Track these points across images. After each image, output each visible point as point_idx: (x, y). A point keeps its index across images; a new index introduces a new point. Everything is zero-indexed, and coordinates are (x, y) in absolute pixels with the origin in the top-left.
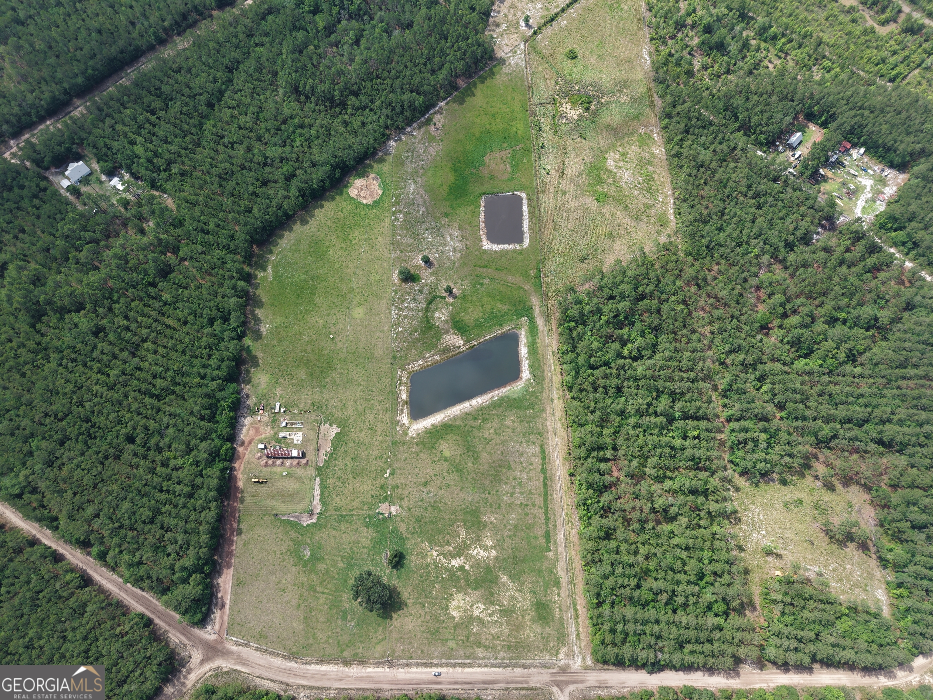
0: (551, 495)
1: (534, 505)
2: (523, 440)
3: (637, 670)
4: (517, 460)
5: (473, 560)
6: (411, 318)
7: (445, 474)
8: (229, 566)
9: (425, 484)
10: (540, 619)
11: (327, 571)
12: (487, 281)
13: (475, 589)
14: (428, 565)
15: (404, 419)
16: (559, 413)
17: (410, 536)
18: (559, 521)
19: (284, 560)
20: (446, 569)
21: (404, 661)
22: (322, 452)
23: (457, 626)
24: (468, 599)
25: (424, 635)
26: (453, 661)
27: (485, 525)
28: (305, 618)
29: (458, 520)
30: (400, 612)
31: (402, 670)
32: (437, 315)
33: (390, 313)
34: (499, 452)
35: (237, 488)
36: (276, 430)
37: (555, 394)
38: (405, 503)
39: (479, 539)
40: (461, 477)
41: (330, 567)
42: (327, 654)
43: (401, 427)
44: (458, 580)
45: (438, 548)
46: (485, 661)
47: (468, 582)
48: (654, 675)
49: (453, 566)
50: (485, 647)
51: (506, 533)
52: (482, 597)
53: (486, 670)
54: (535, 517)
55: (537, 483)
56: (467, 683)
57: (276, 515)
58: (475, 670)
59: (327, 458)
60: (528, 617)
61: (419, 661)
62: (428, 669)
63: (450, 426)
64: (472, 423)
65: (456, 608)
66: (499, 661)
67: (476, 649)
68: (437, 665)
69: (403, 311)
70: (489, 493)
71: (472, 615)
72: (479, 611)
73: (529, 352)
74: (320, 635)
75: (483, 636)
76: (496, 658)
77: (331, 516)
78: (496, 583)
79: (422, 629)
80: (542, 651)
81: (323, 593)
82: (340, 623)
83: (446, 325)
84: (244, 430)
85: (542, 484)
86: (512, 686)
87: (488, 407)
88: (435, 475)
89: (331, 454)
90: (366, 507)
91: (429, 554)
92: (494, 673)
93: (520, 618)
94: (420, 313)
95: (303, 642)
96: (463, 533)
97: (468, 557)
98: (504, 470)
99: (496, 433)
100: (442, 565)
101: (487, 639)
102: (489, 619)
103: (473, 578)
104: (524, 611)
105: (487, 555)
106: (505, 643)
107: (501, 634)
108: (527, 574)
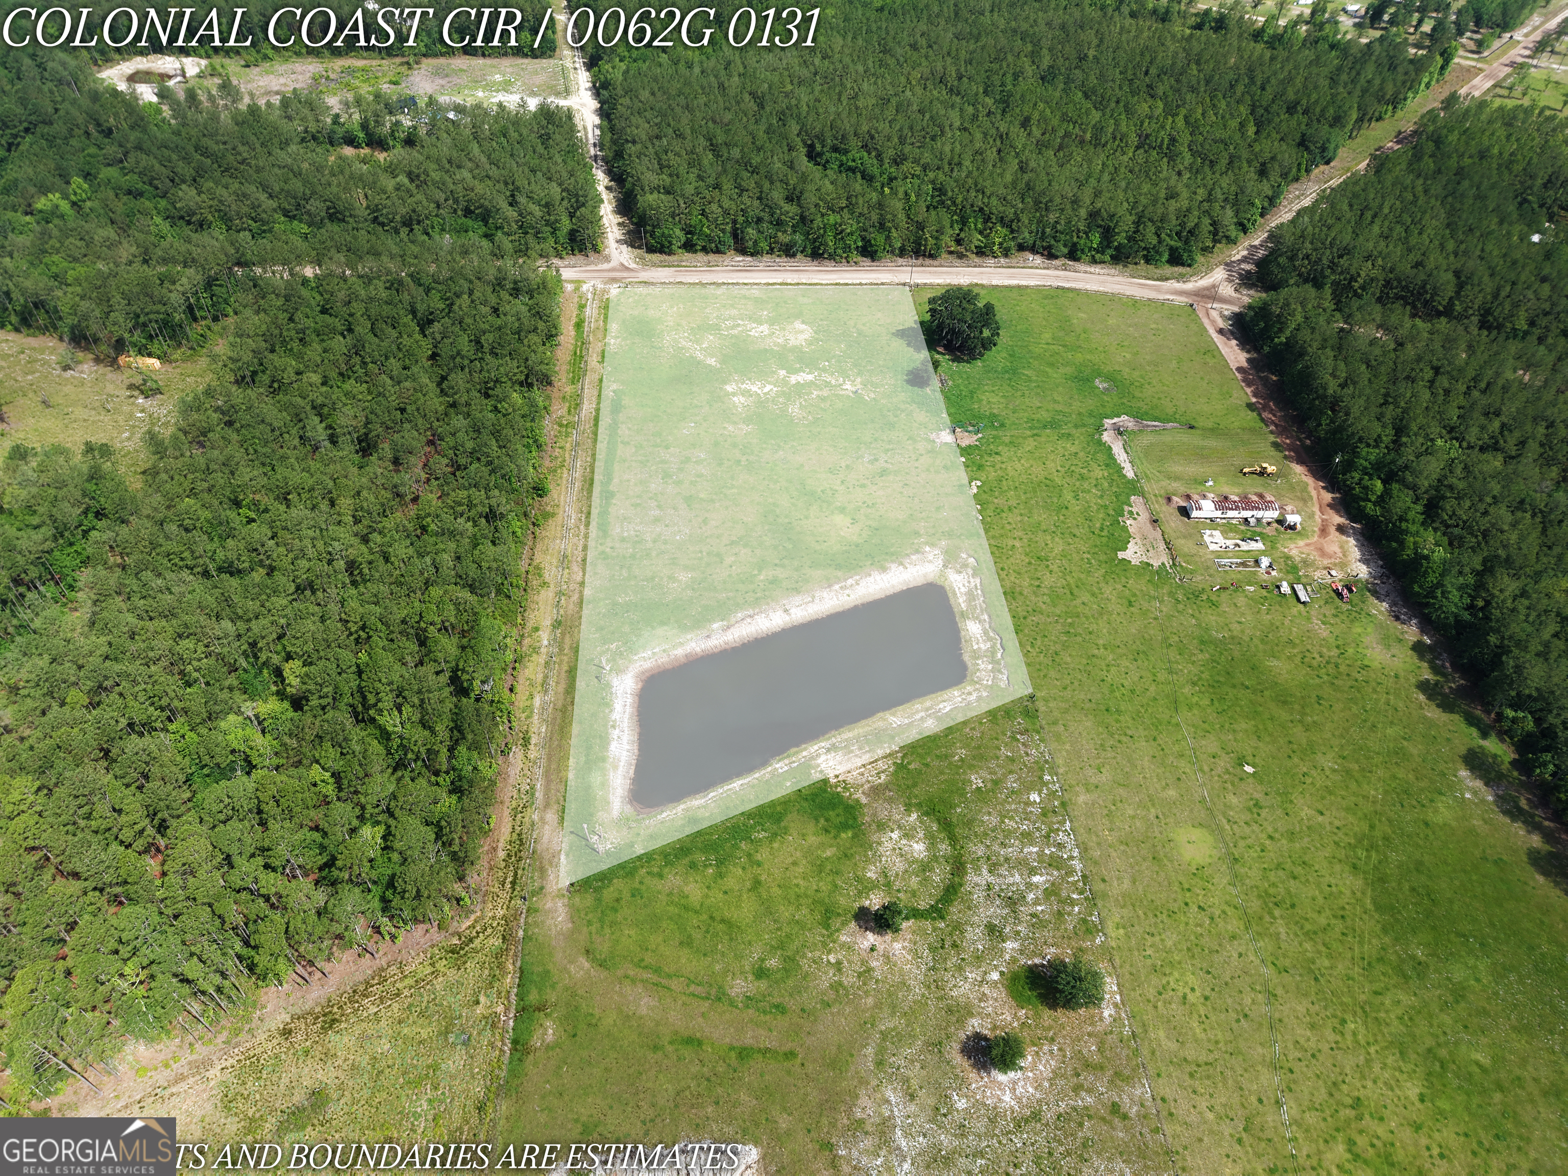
4: (670, 511)
5: (771, 379)
6: (1008, 834)
7: (840, 488)
10: (648, 322)
12: (739, 987)
15: (960, 582)
17: (903, 406)
18: (587, 425)
20: (824, 370)
21: (883, 287)
22: (1143, 519)
23: (798, 316)
24: (780, 341)
25: (854, 308)
26: (802, 287)
27: (748, 421)
30: (901, 327)
31: (886, 280)
32: (919, 848)
33: (1084, 849)
35: (1300, 462)
36: (1278, 553)
37: (545, 637)
38: (922, 445)
39: (761, 403)
45: (842, 392)
46: (747, 288)
50: (747, 298)
51: (704, 411)
53: (746, 281)
56: (776, 271)
57: (1192, 427)
58: (765, 281)
60: (670, 324)
61: (858, 287)
62: (842, 281)
63: (838, 567)
64: (780, 573)
65: (801, 332)
68: (828, 284)
69: (1041, 854)
70: (738, 462)
71: (772, 325)
73: (605, 741)
78: (726, 356)
83: (883, 815)
84: (1354, 553)
86: (701, 269)
87: (739, 608)
88: (863, 486)
92: (732, 278)
93: (684, 323)
94: (980, 851)
95: (1061, 301)
96: (794, 410)
97: (781, 383)
98: (702, 496)
99: (718, 555)
100: (832, 374)
101: (745, 304)
102: (740, 322)
103: (771, 361)
104: (677, 330)
105: (744, 386)
106: (712, 301)
107: (719, 309)
108: (667, 366)
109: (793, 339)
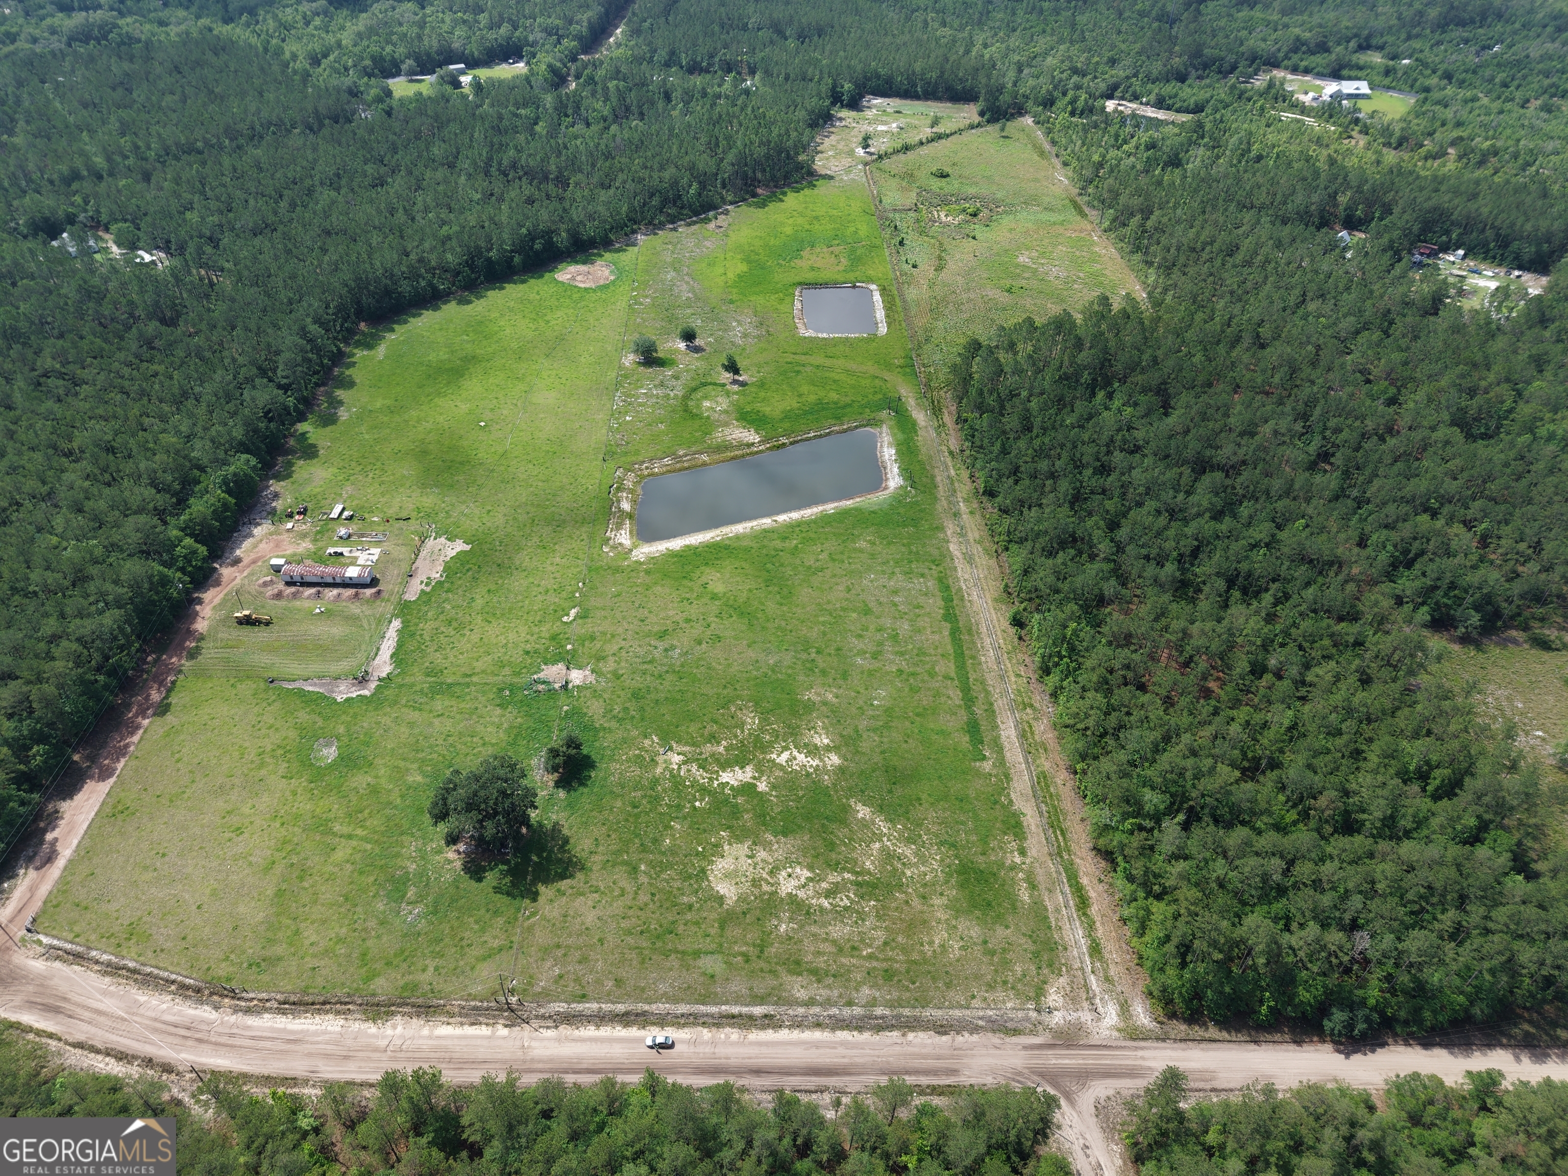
0: (973, 657)
1: (932, 674)
2: (897, 570)
3: (1298, 1043)
4: (883, 600)
5: (779, 773)
6: (652, 406)
7: (712, 619)
8: (105, 774)
9: (662, 635)
10: (974, 905)
11: (374, 790)
12: (809, 369)
13: (785, 835)
14: (656, 781)
15: (624, 538)
16: (974, 534)
17: (614, 724)
18: (1000, 704)
19: (262, 765)
20: (705, 790)
21: (561, 1007)
22: (421, 577)
23: (728, 919)
24: (762, 854)
25: (630, 940)
26: (714, 1009)
27: (809, 707)
28: (280, 893)
29: (739, 697)
30: (564, 884)
31: (550, 1033)
32: (707, 404)
33: (611, 400)
34: (841, 588)
35: (190, 633)
36: (320, 544)
37: (963, 507)
38: (609, 666)
39: (794, 732)
40: (751, 625)
41: (383, 781)
42: (320, 981)
43: (614, 547)
44: (735, 812)
45: (686, 749)
46: (816, 1010)
47: (762, 818)
48: (1357, 1058)
49: (724, 785)
50: (814, 972)
51: (863, 724)
52: (804, 851)
53: (818, 1035)
54: (937, 695)
55: (937, 637)
56: (758, 1071)
57: (272, 681)
58: (784, 1034)
59: (428, 589)
60: (937, 901)
61: (607, 1007)
62: (634, 1032)
63: (727, 547)
64: (778, 544)
65: (727, 876)
66: (858, 1011)
67: (787, 978)
68: (662, 1021)
69: (637, 398)
70: (818, 652)
71: (774, 894)
72: (793, 882)
73: (899, 454)
74: (310, 935)
75: (809, 946)
76: (850, 1004)
77: (412, 685)
78: (843, 822)
79: (624, 924)
80: (991, 987)
81: (350, 837)
82: (380, 906)
83: (724, 416)
84: (247, 544)
85: (948, 640)
87: (813, 523)
88: (688, 621)
89: (440, 583)
90: (507, 671)
91: (660, 759)
92: (844, 1044)
93: (916, 902)
94: (671, 401)
95: (252, 950)
96: (752, 721)
97: (765, 767)
98: (854, 615)
99: (834, 560)
100: (695, 783)
101: (819, 953)
102: (826, 904)
103: (777, 810)
104: (925, 885)
105: (815, 763)
106: (875, 964)
107: (862, 941)
108: (926, 805)
109: (743, 859)
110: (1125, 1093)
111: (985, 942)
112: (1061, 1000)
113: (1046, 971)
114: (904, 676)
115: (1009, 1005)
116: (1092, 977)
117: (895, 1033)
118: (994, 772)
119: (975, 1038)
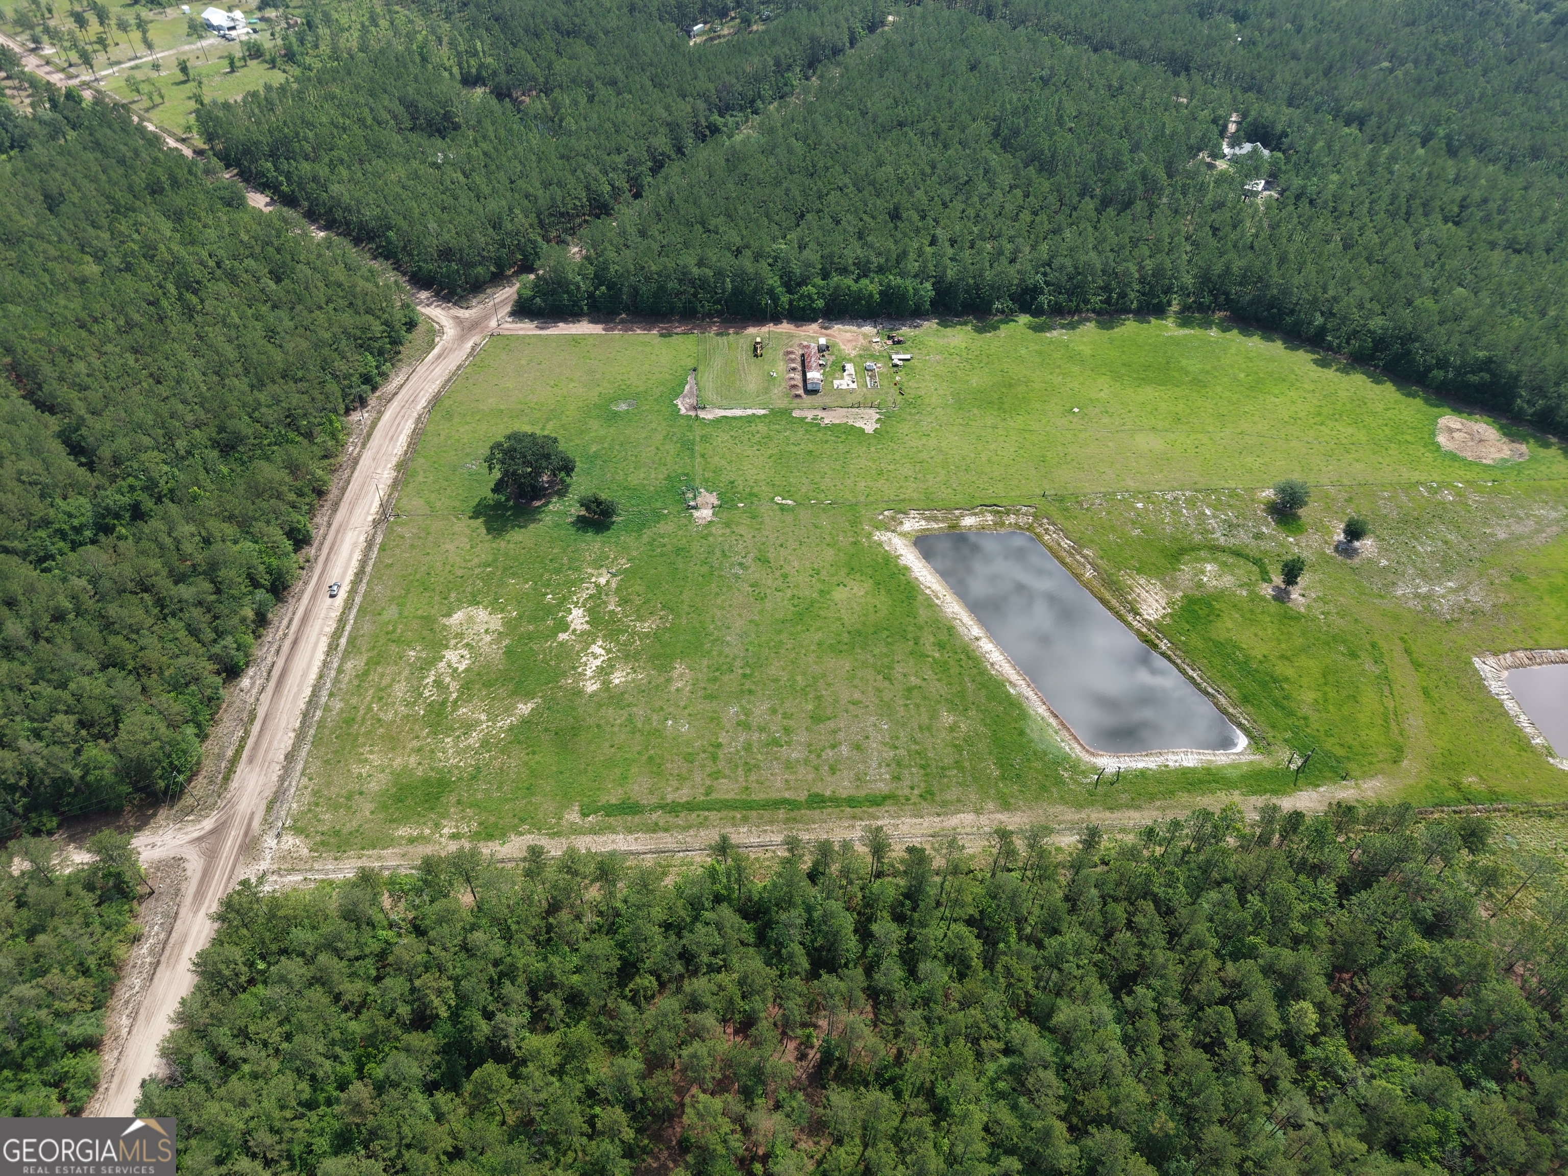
0: (745, 819)
1: (715, 775)
4: (841, 735)
5: (578, 647)
6: (1177, 522)
7: (789, 593)
8: (608, 329)
9: (763, 560)
11: (583, 432)
12: (1371, 668)
14: (578, 569)
15: (914, 524)
17: (645, 539)
18: (667, 839)
20: (563, 599)
21: (379, 541)
23: (428, 621)
24: (488, 638)
25: (424, 568)
26: (352, 616)
27: (663, 669)
29: (677, 616)
31: (362, 538)
32: (1210, 567)
33: (1174, 489)
34: (857, 696)
35: (745, 328)
36: (857, 359)
38: (717, 530)
39: (628, 657)
41: (592, 434)
42: (431, 439)
43: (894, 519)
44: (537, 620)
45: (614, 585)
47: (528, 637)
49: (569, 611)
50: (366, 673)
51: (639, 711)
52: (486, 666)
54: (681, 778)
55: (778, 784)
56: (295, 642)
57: (695, 370)
58: (320, 656)
60: (413, 760)
61: (371, 563)
62: (351, 578)
64: (928, 641)
65: (470, 619)
66: (323, 700)
67: (365, 658)
68: (353, 592)
69: (1188, 509)
70: (744, 676)
71: (447, 647)
75: (391, 669)
76: (331, 695)
77: (691, 431)
78: (514, 693)
80: (315, 793)
83: (1189, 583)
84: (851, 328)
85: (775, 795)
86: (256, 728)
87: (983, 672)
90: (709, 475)
91: (603, 570)
92: (300, 691)
93: (415, 744)
94: (1197, 537)
96: (646, 627)
97: (587, 638)
98: (810, 707)
99: (909, 690)
100: (573, 592)
101: (382, 675)
102: (430, 680)
103: (535, 647)
104: (432, 751)
105: (589, 673)
106: (362, 712)
107: (386, 704)
108: (526, 758)
109: (485, 626)
110: (184, 885)
111: (361, 793)
112: (286, 847)
113: (318, 839)
114: (711, 749)
115: (294, 805)
116: (300, 878)
117: (298, 724)
118: (564, 822)
119: (275, 778)
